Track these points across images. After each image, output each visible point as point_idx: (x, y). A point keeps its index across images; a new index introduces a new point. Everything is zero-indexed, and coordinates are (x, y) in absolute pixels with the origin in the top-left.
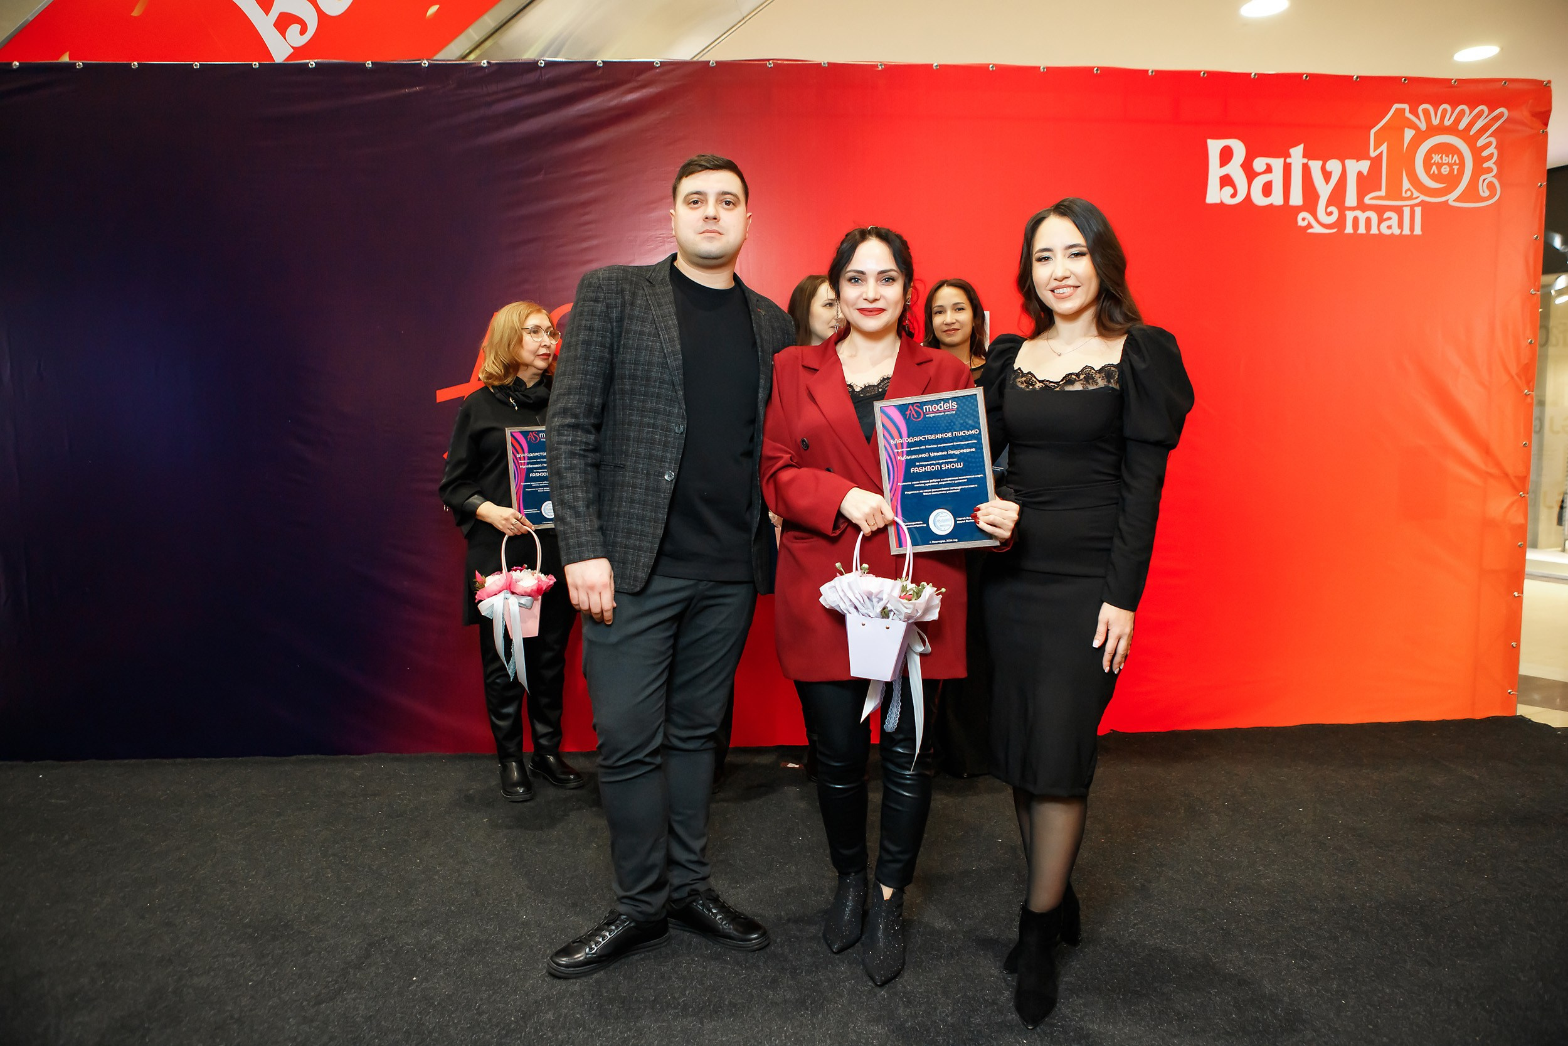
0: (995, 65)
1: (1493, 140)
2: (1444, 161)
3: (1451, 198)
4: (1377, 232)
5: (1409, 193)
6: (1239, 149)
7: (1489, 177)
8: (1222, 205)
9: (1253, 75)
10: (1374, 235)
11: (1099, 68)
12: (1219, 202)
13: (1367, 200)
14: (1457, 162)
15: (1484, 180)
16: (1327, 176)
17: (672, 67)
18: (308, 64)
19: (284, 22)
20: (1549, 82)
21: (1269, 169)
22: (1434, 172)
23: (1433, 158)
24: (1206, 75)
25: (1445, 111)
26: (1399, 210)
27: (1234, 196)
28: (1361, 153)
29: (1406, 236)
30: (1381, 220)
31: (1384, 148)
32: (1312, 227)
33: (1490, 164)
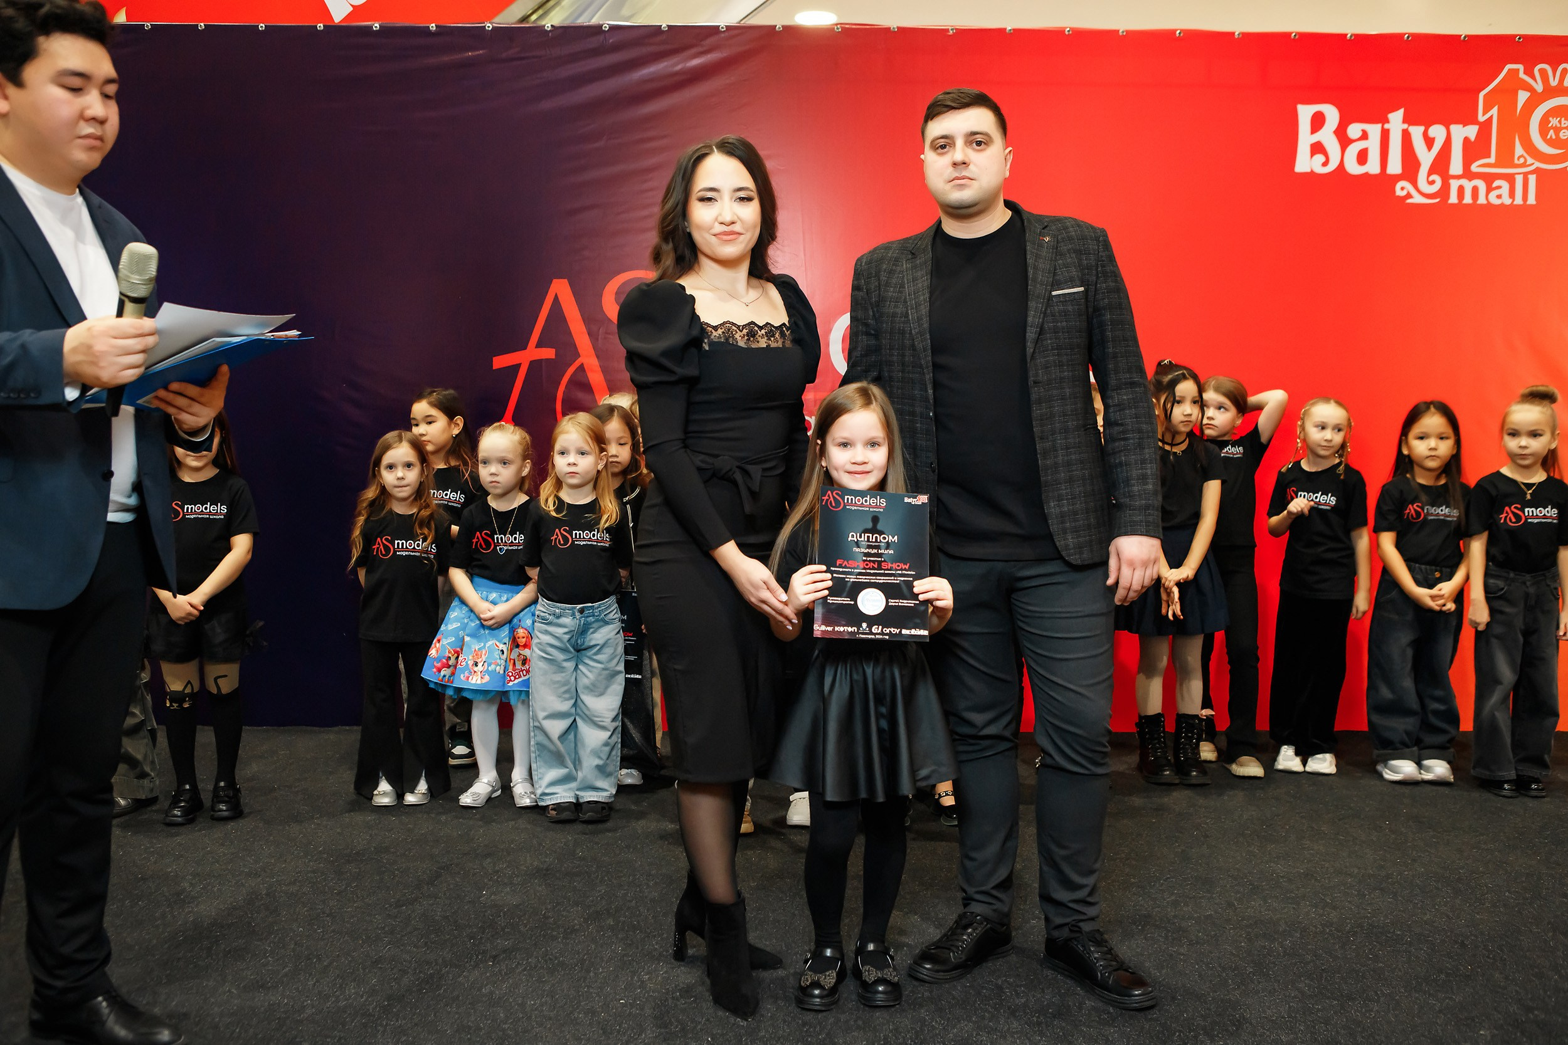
0: (1071, 29)
2: (1563, 125)
4: (1485, 202)
5: (1522, 161)
6: (1332, 114)
8: (1312, 173)
9: (1349, 36)
10: (1481, 205)
11: (1181, 30)
12: (1309, 170)
13: (1474, 168)
16: (1429, 142)
17: (740, 31)
18: (371, 26)
21: (1365, 136)
22: (1551, 137)
23: (1549, 122)
24: (1297, 37)
25: (1564, 71)
26: (1510, 179)
27: (1325, 164)
28: (1468, 118)
29: (1516, 205)
30: (1489, 189)
31: (1494, 112)
32: (1412, 197)
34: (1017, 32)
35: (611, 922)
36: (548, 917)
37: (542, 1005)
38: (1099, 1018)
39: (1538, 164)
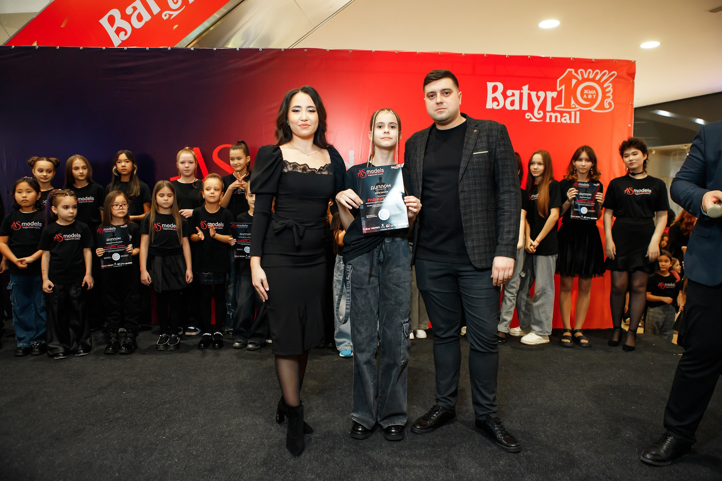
0: (398, 51)
1: (611, 85)
2: (589, 93)
3: (592, 108)
4: (560, 122)
5: (574, 106)
6: (500, 86)
7: (609, 100)
8: (493, 109)
9: (507, 56)
10: (559, 123)
11: (441, 53)
12: (492, 108)
13: (556, 108)
14: (595, 93)
15: (607, 101)
16: (538, 98)
17: (267, 51)
18: (124, 48)
19: (118, 31)
20: (635, 61)
21: (513, 95)
22: (585, 97)
23: (584, 92)
24: (486, 56)
25: (590, 72)
26: (570, 113)
27: (498, 106)
28: (554, 89)
29: (573, 124)
30: (562, 117)
32: (532, 119)
33: (609, 94)
34: (377, 52)
35: (168, 406)
36: (144, 404)
37: (116, 444)
38: (345, 454)
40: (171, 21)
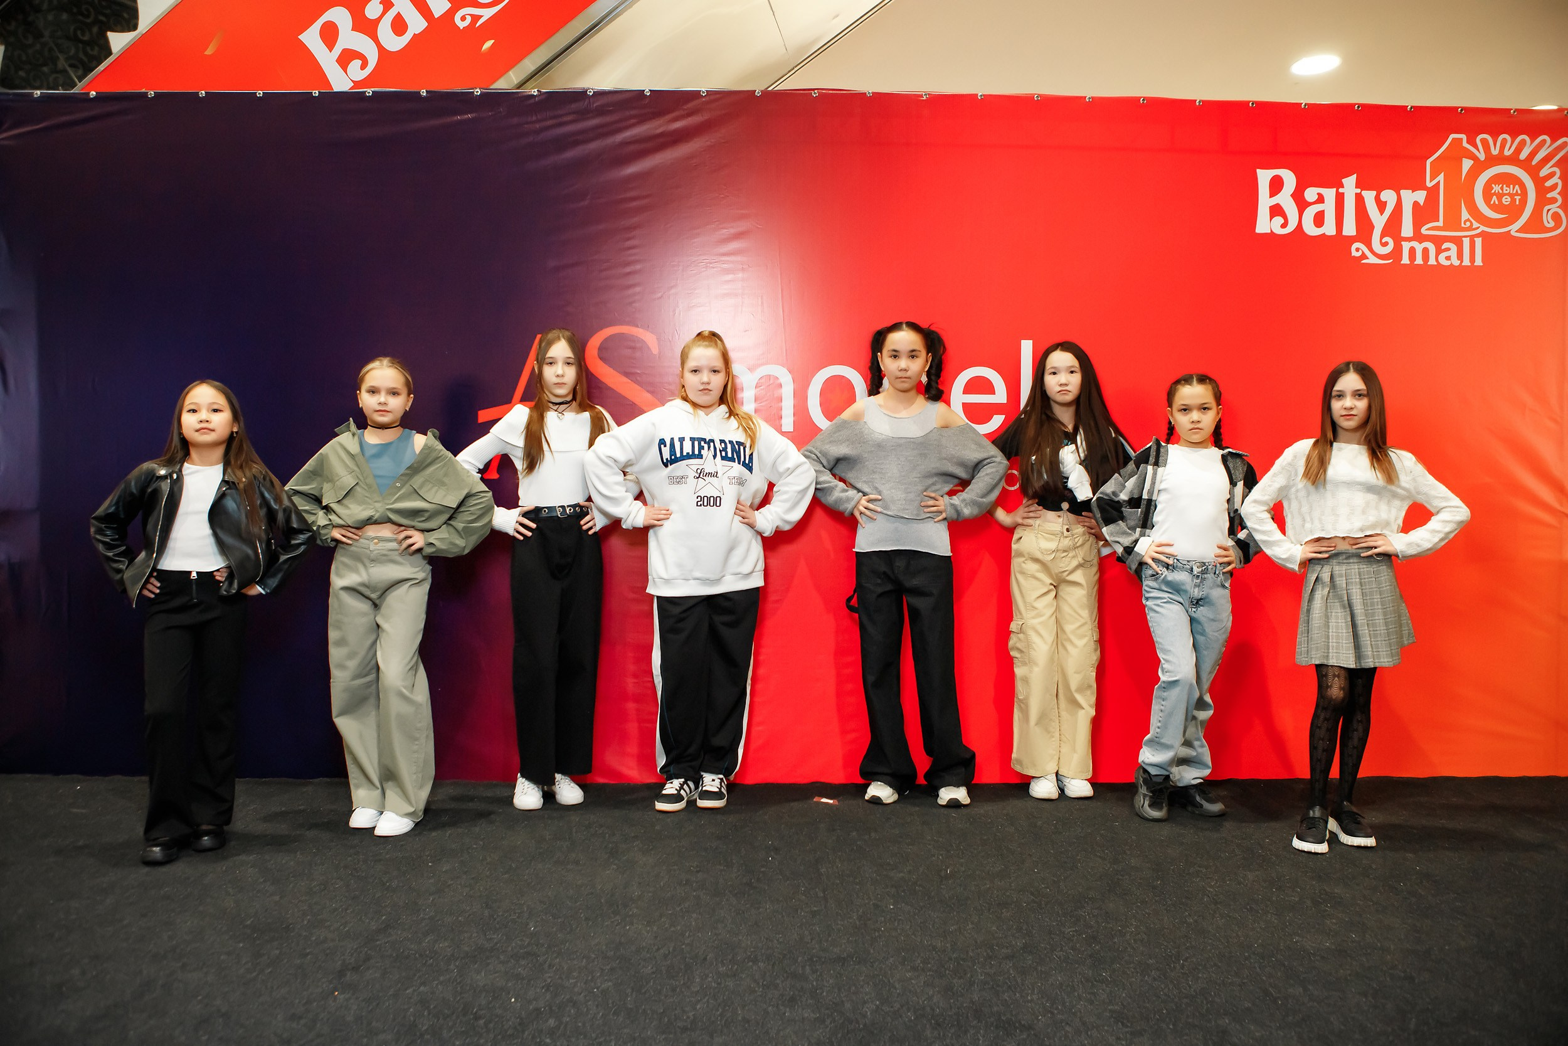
0: (1039, 95)
1: (1556, 169)
2: (1505, 192)
3: (1514, 229)
4: (1436, 263)
5: (1468, 224)
6: (1289, 179)
7: (1554, 208)
8: (1271, 235)
9: (1303, 106)
10: (1432, 266)
11: (1145, 99)
12: (1269, 232)
13: (1424, 231)
14: (1519, 192)
15: (1549, 210)
16: (1381, 206)
17: (718, 96)
18: (365, 92)
19: (346, 58)
21: (1321, 199)
22: (1494, 201)
23: (1493, 188)
24: (1254, 105)
25: (1505, 141)
26: (1458, 241)
27: (1284, 226)
28: (1417, 184)
29: (1465, 266)
30: (1439, 251)
31: (1441, 178)
32: (1368, 258)
33: (1554, 194)
39: (1483, 228)
40: (475, 32)
